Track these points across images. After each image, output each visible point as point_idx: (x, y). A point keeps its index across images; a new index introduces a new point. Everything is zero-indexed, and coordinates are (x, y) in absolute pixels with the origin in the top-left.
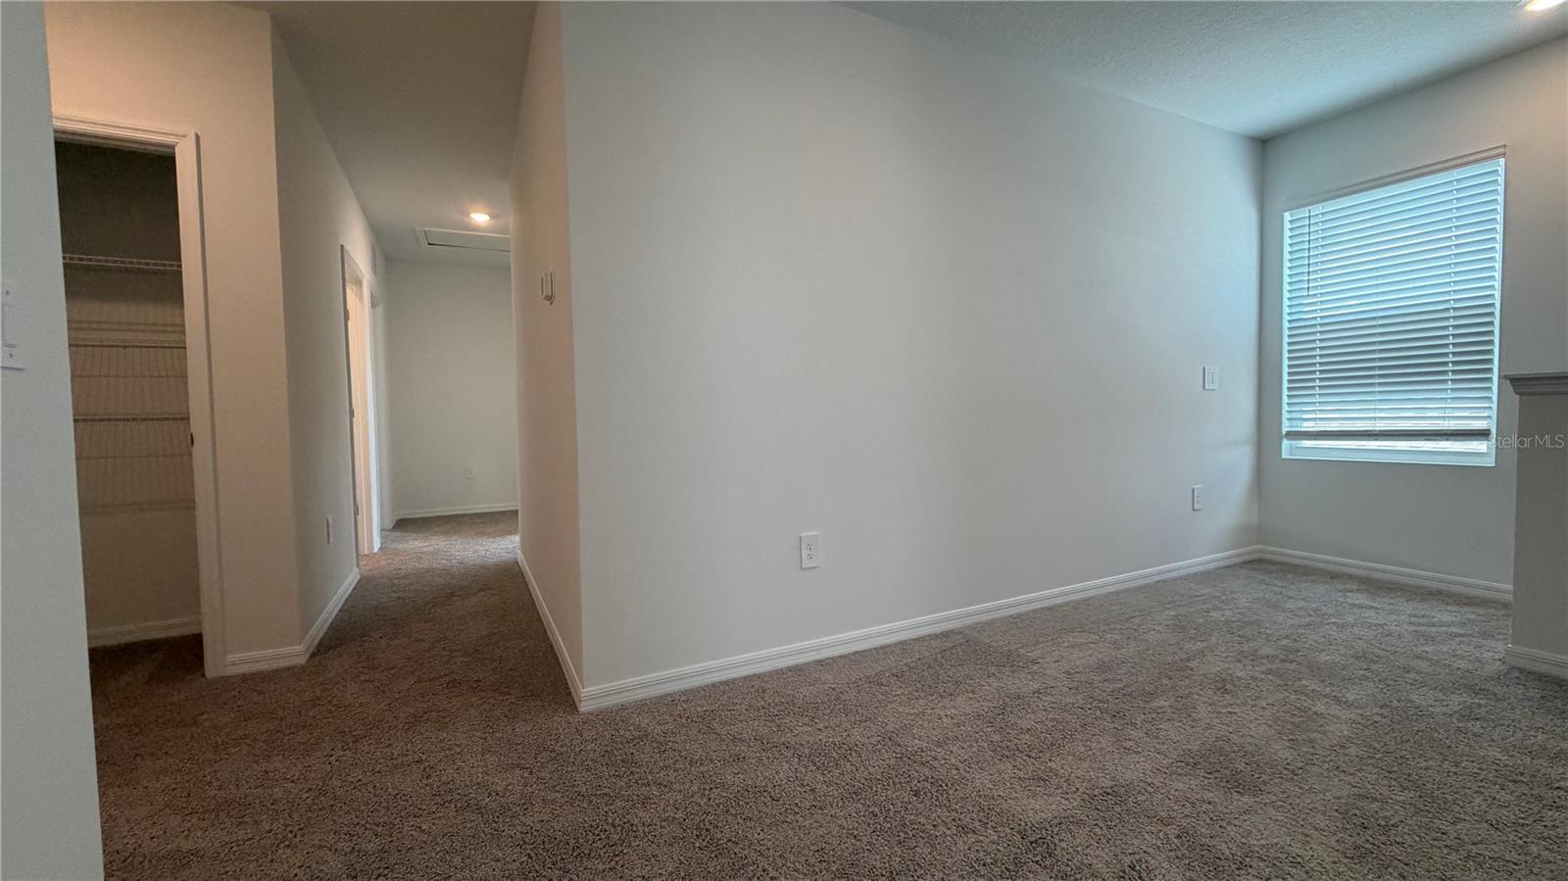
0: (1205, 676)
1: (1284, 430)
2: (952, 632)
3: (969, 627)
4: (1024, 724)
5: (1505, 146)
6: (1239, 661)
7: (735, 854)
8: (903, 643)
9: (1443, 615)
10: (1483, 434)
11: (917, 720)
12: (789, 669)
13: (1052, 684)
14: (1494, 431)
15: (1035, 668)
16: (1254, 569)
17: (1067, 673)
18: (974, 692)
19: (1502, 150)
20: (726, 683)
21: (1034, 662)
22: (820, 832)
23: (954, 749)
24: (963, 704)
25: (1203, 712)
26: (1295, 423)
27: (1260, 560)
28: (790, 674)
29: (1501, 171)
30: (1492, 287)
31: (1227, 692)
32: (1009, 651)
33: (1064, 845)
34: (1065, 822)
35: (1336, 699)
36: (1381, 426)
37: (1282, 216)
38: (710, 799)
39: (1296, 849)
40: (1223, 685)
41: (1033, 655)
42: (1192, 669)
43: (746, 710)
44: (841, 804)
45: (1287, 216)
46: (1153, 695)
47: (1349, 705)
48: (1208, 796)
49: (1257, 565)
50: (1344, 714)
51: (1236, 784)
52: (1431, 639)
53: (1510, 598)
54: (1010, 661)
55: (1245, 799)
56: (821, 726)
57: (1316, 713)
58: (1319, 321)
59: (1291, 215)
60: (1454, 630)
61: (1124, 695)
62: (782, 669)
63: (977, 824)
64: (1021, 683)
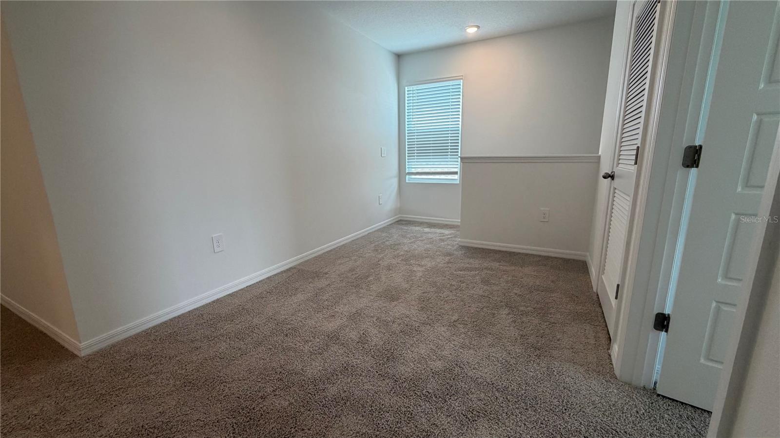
0: (383, 266)
1: (407, 172)
2: (291, 268)
3: (299, 265)
4: (324, 298)
5: (462, 76)
6: (394, 258)
7: (208, 385)
8: (268, 278)
9: (446, 232)
10: (456, 173)
11: (282, 308)
12: (214, 302)
13: (333, 280)
14: (459, 172)
15: (327, 276)
16: (399, 224)
17: (339, 275)
18: (304, 291)
19: (461, 77)
20: (179, 317)
21: (326, 274)
22: (247, 363)
23: (299, 315)
24: (300, 297)
25: (383, 278)
26: (410, 169)
27: (401, 220)
28: (214, 304)
29: (462, 84)
30: (458, 124)
31: (390, 270)
32: (316, 271)
33: (342, 334)
34: (342, 327)
35: (419, 265)
36: (433, 170)
37: (405, 89)
38: (187, 370)
39: (408, 313)
40: (389, 268)
41: (326, 271)
42: (380, 264)
43: (195, 326)
44: (254, 350)
45: (406, 89)
46: (368, 276)
47: (422, 266)
48: (384, 305)
49: (400, 222)
50: (421, 269)
51: (392, 299)
52: (443, 240)
53: (459, 224)
54: (317, 275)
55: (395, 302)
56: (238, 322)
57: (414, 271)
58: (416, 131)
59: (408, 88)
60: (449, 236)
61: (359, 279)
62: (209, 303)
63: (311, 338)
64: (322, 283)
